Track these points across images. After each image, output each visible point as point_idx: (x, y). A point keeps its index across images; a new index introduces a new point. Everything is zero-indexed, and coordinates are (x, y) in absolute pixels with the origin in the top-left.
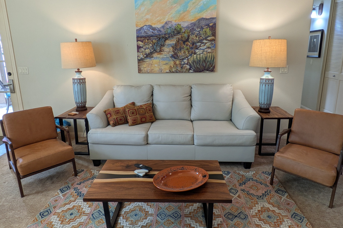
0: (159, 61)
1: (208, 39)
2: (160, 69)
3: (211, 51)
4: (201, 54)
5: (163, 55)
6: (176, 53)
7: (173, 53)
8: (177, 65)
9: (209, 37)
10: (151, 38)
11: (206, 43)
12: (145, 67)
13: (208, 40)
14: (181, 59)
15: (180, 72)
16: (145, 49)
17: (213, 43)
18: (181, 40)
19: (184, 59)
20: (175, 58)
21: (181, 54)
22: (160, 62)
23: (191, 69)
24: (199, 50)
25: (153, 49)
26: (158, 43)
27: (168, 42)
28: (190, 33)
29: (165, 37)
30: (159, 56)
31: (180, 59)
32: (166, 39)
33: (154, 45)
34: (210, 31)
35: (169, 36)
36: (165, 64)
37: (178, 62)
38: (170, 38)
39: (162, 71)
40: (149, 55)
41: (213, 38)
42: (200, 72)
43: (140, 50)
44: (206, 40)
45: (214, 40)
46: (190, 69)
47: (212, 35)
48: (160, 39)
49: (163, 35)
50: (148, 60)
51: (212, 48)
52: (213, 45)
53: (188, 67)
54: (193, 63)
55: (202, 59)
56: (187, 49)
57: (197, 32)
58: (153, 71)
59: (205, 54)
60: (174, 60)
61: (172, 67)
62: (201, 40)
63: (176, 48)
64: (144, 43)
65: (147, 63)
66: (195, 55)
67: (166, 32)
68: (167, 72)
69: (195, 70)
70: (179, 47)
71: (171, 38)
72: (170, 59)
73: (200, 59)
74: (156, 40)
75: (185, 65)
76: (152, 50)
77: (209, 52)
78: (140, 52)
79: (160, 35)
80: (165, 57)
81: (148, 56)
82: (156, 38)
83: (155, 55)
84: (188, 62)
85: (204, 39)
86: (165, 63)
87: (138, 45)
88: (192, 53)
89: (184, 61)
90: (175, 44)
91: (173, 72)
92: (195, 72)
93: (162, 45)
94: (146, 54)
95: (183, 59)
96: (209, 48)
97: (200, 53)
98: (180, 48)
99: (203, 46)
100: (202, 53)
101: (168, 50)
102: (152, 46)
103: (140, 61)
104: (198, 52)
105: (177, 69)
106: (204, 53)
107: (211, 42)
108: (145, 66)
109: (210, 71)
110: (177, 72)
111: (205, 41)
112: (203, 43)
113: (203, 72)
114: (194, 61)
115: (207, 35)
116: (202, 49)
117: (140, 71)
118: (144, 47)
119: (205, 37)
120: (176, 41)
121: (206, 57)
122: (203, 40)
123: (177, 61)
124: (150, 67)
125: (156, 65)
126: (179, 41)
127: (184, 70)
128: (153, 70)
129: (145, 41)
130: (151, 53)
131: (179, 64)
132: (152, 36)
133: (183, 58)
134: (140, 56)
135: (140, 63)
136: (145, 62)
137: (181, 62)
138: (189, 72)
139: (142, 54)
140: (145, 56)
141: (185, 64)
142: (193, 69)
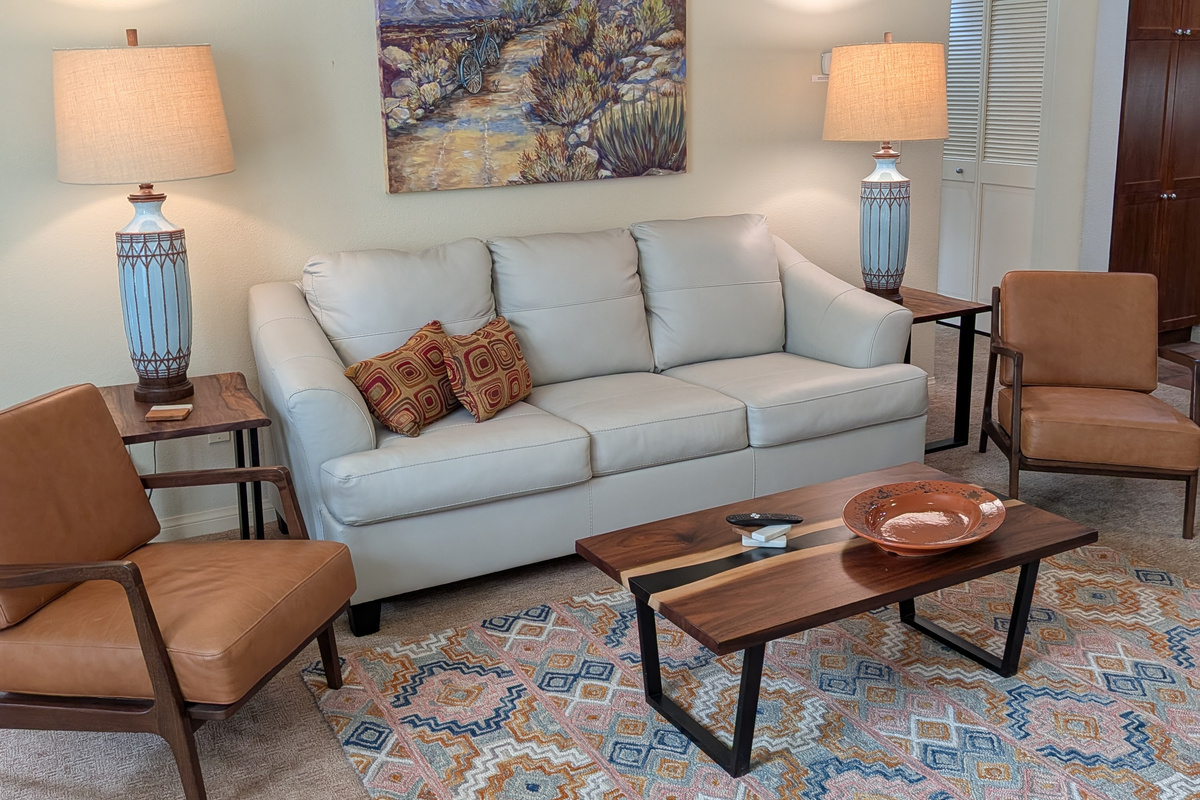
0: (479, 134)
1: (660, 38)
2: (483, 170)
3: (673, 90)
4: (639, 103)
5: (495, 109)
6: (546, 98)
7: (533, 99)
8: (551, 149)
9: (662, 30)
10: (446, 31)
11: (656, 57)
12: (421, 165)
13: (660, 45)
14: (565, 121)
15: (563, 179)
16: (420, 80)
17: (677, 55)
18: (564, 43)
19: (576, 123)
20: (543, 121)
21: (566, 102)
22: (483, 139)
23: (606, 163)
24: (630, 86)
25: (453, 82)
26: (472, 53)
27: (515, 51)
28: (598, 15)
29: (504, 30)
30: (477, 111)
31: (563, 125)
32: (507, 37)
33: (459, 62)
34: (665, 10)
35: (519, 27)
36: (502, 149)
37: (553, 138)
38: (521, 33)
39: (494, 180)
40: (437, 107)
41: (676, 34)
42: (636, 174)
43: (396, 88)
44: (654, 45)
45: (680, 44)
46: (600, 165)
47: (672, 25)
48: (480, 36)
49: (495, 22)
50: (431, 132)
51: (676, 76)
52: (679, 65)
53: (593, 155)
54: (611, 140)
55: (640, 123)
56: (589, 82)
57: (622, 12)
58: (455, 180)
59: (651, 102)
60: (537, 130)
61: (533, 157)
62: (638, 43)
63: (547, 77)
64: (416, 54)
65: (431, 143)
66: (617, 107)
67: (507, 9)
68: (512, 183)
69: (617, 166)
70: (556, 74)
71: (525, 36)
72: (525, 123)
73: (635, 120)
74: (463, 40)
75: (580, 149)
76: (450, 88)
77: (664, 94)
78: (397, 95)
79: (481, 20)
80: (504, 114)
81: (432, 111)
82: (463, 31)
83: (463, 109)
84: (591, 136)
85: (646, 39)
86: (502, 143)
87: (388, 62)
88: (606, 98)
89: (579, 131)
90: (540, 61)
91: (537, 181)
92: (620, 176)
93: (489, 65)
94: (423, 105)
95: (573, 124)
96: (664, 75)
97: (636, 98)
98: (560, 76)
99: (643, 68)
100: (643, 98)
101: (513, 86)
102: (450, 67)
103: (398, 136)
104: (627, 92)
105: (551, 168)
106: (648, 96)
107: (670, 52)
108: (418, 159)
109: (670, 168)
110: (550, 181)
111: (649, 49)
112: (645, 54)
113: (647, 175)
114: (614, 132)
115: (657, 26)
116: (640, 82)
117: (397, 183)
118: (415, 74)
119: (649, 32)
120: (545, 48)
121: (656, 112)
122: (644, 44)
123: (552, 132)
124: (443, 165)
125: (467, 154)
126: (556, 48)
127: (579, 171)
128: (453, 174)
129: (417, 46)
130: (447, 100)
131: (559, 145)
132: (448, 24)
133: (574, 117)
134: (396, 114)
135: (398, 144)
136: (420, 139)
137: (567, 136)
138: (596, 177)
139: (408, 104)
140: (420, 112)
141: (582, 144)
142: (611, 163)
